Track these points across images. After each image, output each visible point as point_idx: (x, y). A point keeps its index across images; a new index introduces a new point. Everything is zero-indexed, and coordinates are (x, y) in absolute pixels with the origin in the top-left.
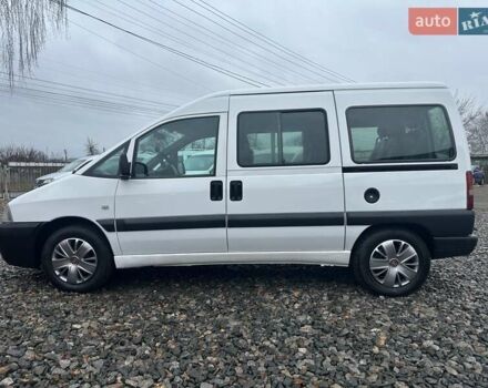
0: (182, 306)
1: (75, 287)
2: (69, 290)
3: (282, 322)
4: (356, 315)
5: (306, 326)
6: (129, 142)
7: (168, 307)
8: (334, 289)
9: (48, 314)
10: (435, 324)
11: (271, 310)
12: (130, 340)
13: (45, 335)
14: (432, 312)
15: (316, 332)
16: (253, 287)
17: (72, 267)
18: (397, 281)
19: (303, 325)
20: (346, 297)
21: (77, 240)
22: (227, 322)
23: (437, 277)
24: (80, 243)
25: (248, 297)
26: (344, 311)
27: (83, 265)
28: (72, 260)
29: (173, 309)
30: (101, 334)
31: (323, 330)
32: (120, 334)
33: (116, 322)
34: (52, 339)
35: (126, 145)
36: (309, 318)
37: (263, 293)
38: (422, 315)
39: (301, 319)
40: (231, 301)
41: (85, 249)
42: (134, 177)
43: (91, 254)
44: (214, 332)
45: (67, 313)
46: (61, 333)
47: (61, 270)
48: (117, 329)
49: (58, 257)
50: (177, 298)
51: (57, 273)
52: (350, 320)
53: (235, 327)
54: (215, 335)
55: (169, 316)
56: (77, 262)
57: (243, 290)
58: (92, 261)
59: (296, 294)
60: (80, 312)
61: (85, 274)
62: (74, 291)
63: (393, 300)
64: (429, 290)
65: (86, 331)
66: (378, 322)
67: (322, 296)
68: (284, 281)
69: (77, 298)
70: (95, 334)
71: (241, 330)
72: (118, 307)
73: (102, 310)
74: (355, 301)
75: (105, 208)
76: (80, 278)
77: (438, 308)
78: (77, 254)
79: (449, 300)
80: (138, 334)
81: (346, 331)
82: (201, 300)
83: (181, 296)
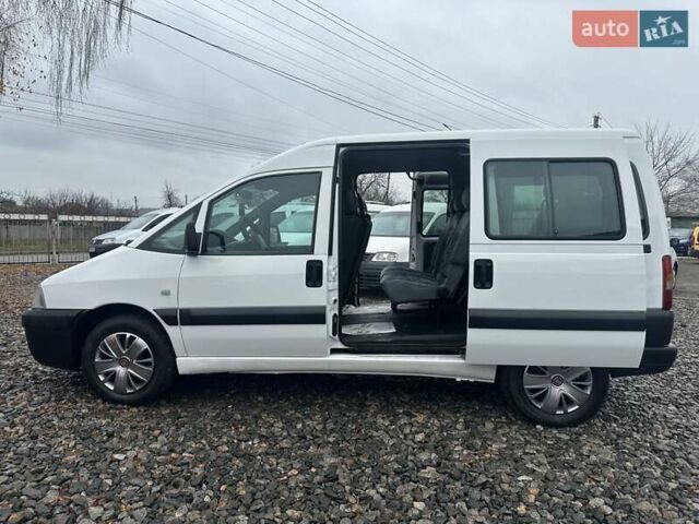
0: (263, 431)
1: (124, 397)
2: (115, 402)
3: (396, 461)
4: (500, 452)
5: (429, 468)
6: (200, 205)
7: (245, 432)
8: (475, 413)
9: (85, 436)
10: (610, 472)
11: (382, 442)
12: (187, 479)
13: (75, 467)
14: (608, 454)
15: (441, 478)
16: (363, 406)
17: (121, 370)
18: (560, 406)
19: (424, 467)
20: (489, 426)
21: (128, 335)
22: (320, 457)
23: (622, 397)
24: (132, 339)
25: (354, 421)
26: (485, 446)
27: (134, 368)
28: (121, 362)
29: (251, 435)
30: (149, 469)
31: (451, 475)
32: (175, 469)
33: (172, 451)
34: (84, 473)
35: (197, 209)
36: (433, 455)
37: (374, 415)
38: (593, 458)
39: (424, 456)
40: (330, 426)
41: (139, 347)
42: (205, 252)
43: (145, 354)
44: (301, 472)
45: (110, 436)
46: (98, 465)
47: (106, 375)
48: (172, 461)
49: (103, 357)
50: (257, 418)
51: (102, 378)
52: (491, 460)
53: (330, 465)
54: (301, 478)
55: (243, 445)
56: (127, 365)
57: (350, 410)
58: (148, 364)
59: (420, 418)
60: (127, 434)
61: (138, 381)
62: (123, 403)
63: (555, 431)
64: (607, 418)
65: (130, 464)
66: (530, 466)
67: (457, 422)
68: (407, 397)
69: (126, 414)
70: (141, 469)
71: (338, 471)
72: (177, 429)
73: (157, 432)
74: (500, 431)
75: (166, 293)
76: (130, 386)
77: (617, 448)
78: (127, 354)
79: (635, 435)
80: (199, 470)
81: (482, 479)
82: (289, 424)
83: (264, 415)
